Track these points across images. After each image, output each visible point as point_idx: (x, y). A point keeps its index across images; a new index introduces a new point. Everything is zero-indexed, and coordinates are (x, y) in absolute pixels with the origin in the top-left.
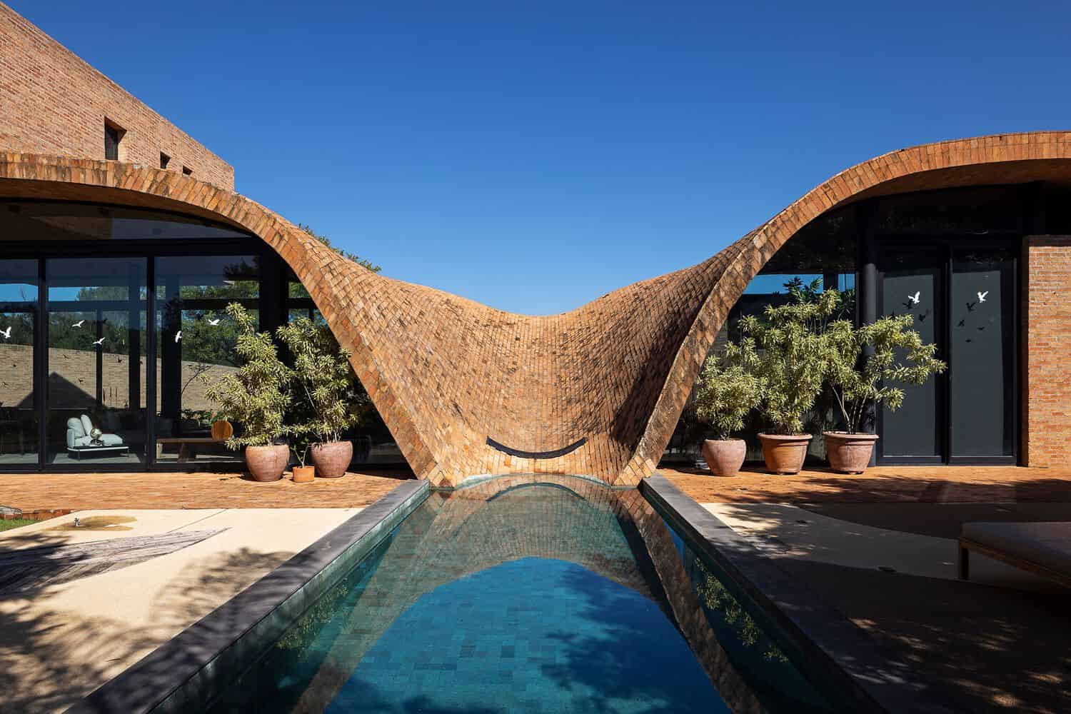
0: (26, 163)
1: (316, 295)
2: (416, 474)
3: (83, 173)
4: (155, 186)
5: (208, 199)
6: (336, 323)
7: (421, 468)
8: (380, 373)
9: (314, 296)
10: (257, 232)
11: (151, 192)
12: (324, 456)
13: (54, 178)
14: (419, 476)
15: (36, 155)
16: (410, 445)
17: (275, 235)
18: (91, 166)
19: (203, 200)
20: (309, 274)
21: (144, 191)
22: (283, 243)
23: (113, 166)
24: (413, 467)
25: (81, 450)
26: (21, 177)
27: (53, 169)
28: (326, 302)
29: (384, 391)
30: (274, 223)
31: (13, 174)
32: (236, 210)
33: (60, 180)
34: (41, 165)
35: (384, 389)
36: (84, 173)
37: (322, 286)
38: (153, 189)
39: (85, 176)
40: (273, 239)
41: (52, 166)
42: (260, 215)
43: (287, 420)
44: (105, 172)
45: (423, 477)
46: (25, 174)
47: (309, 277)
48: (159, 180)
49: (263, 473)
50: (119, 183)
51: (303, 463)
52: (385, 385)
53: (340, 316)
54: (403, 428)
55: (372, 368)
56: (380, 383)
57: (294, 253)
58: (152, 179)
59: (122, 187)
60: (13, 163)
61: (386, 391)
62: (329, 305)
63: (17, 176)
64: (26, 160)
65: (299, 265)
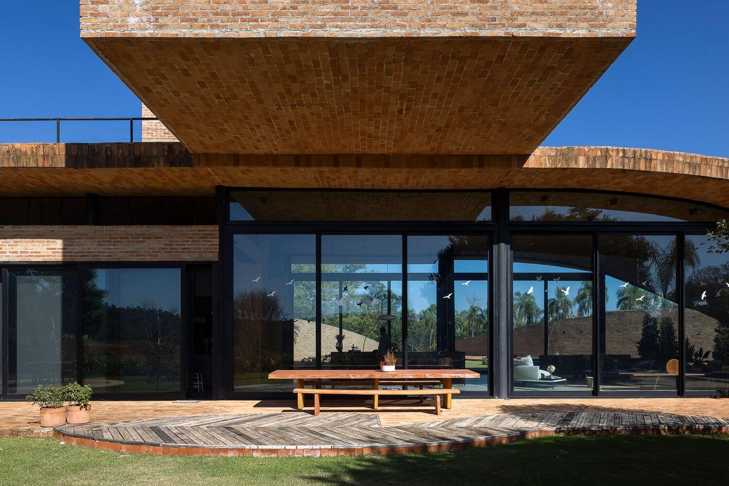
0: (666, 160)
27: (687, 165)
31: (655, 168)
34: (678, 162)
36: (711, 169)
60: (656, 159)
63: (659, 170)
64: (666, 158)
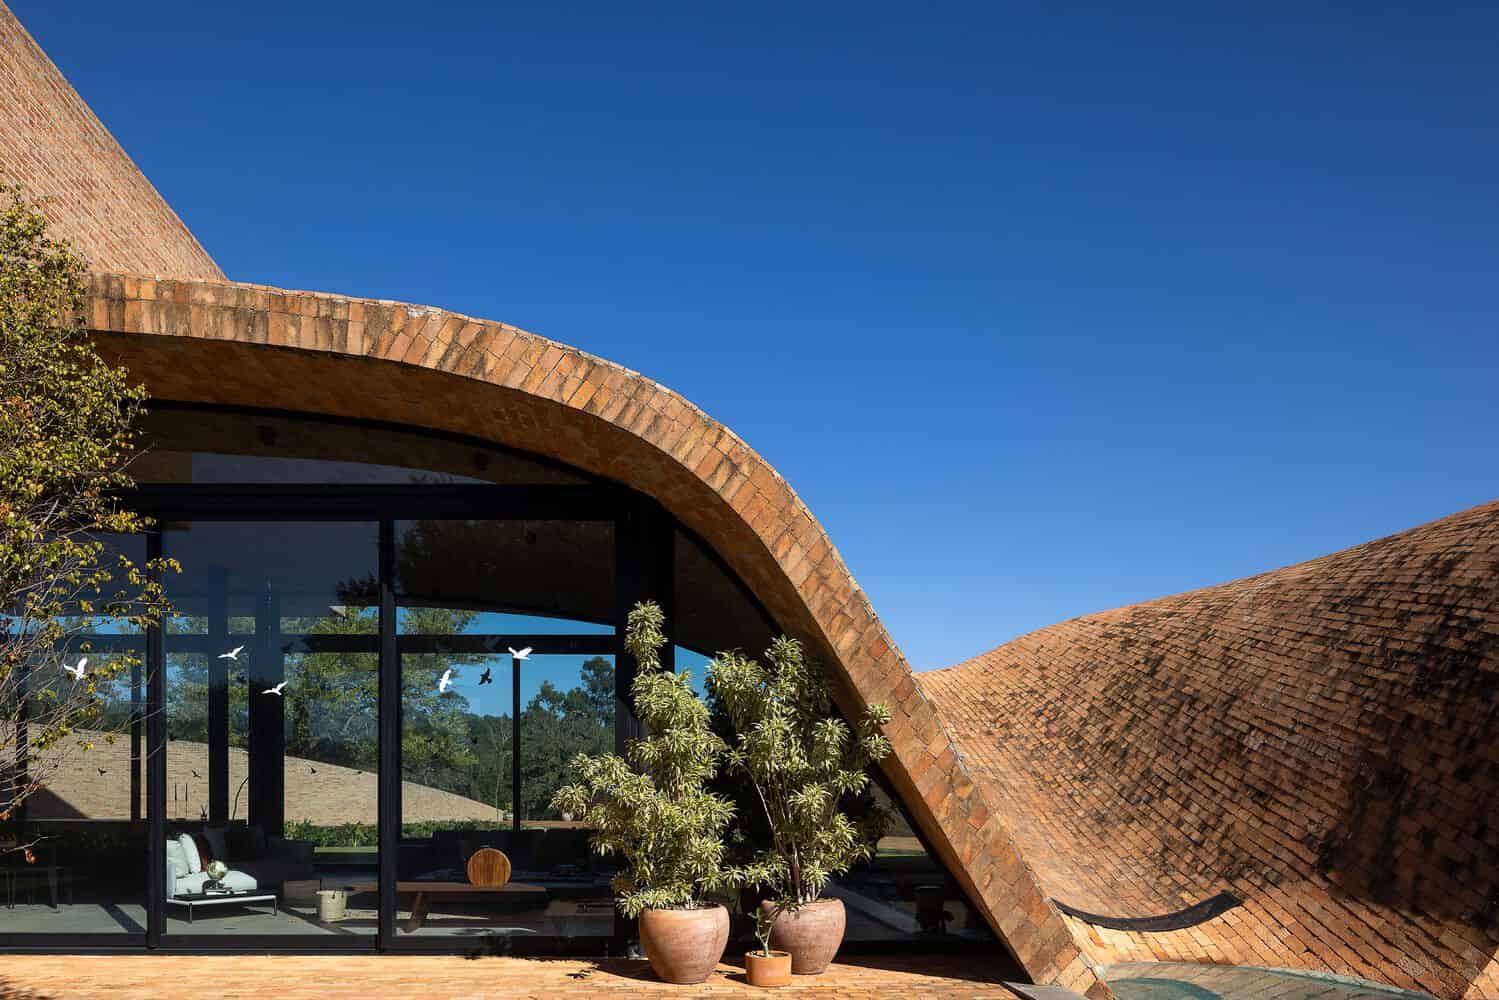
0: (167, 302)
1: (811, 592)
2: (1031, 973)
3: (294, 325)
4: (455, 355)
5: (571, 386)
6: (857, 652)
7: (1043, 959)
8: (956, 759)
9: (806, 592)
10: (679, 457)
11: (447, 368)
12: (804, 929)
13: (228, 334)
14: (1039, 979)
15: (190, 285)
16: (1020, 912)
17: (721, 463)
18: (313, 310)
19: (561, 387)
20: (796, 547)
21: (431, 364)
22: (737, 481)
23: (362, 310)
24: (1024, 958)
25: (194, 903)
26: (156, 332)
27: (228, 315)
28: (835, 606)
29: (965, 796)
30: (720, 437)
31: (138, 324)
32: (633, 409)
33: (241, 338)
34: (201, 305)
35: (964, 792)
36: (298, 326)
37: (826, 572)
38: (451, 361)
39: (299, 331)
40: (715, 472)
41: (227, 308)
42: (687, 421)
43: (737, 855)
44: (344, 325)
45: (1047, 979)
46: (163, 324)
47: (796, 553)
48: (464, 342)
49: (689, 967)
50: (375, 346)
51: (766, 945)
52: (966, 783)
53: (865, 637)
54: (1003, 877)
55: (937, 747)
56: (953, 779)
57: (763, 504)
58: (449, 340)
59: (381, 356)
60: (138, 299)
61: (969, 798)
62: (840, 612)
63: (147, 328)
64: (167, 295)
65: (773, 527)
